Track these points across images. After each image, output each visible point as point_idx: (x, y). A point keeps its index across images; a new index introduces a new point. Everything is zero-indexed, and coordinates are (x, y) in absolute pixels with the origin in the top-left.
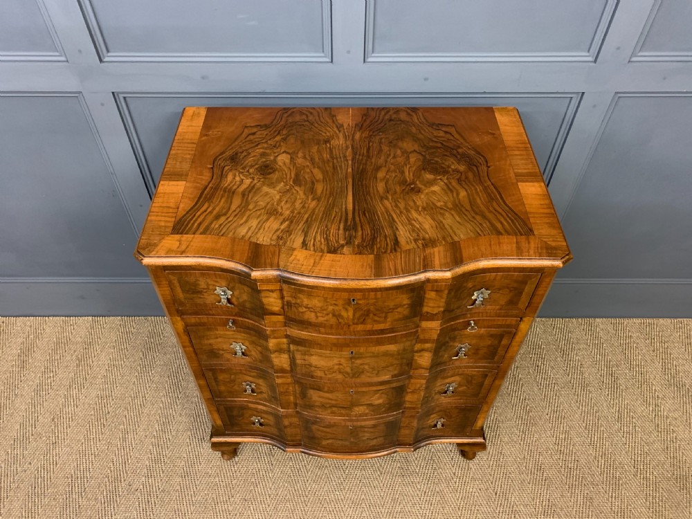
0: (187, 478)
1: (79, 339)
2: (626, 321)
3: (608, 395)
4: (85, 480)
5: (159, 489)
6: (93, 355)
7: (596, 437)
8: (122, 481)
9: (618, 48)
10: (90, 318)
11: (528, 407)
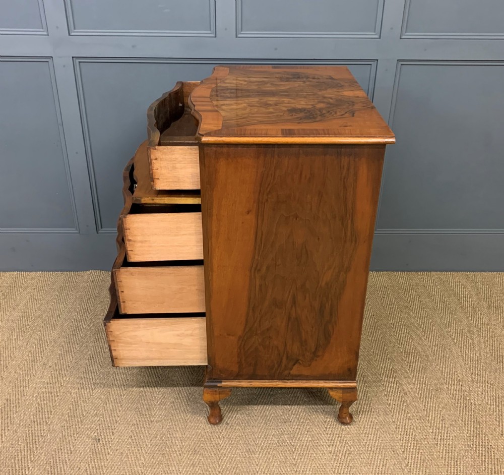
0: (92, 360)
1: (6, 284)
2: (456, 274)
3: (441, 313)
4: (7, 362)
5: (69, 367)
6: (16, 293)
7: (430, 336)
8: (38, 362)
9: (392, 29)
10: (16, 273)
11: (376, 320)
